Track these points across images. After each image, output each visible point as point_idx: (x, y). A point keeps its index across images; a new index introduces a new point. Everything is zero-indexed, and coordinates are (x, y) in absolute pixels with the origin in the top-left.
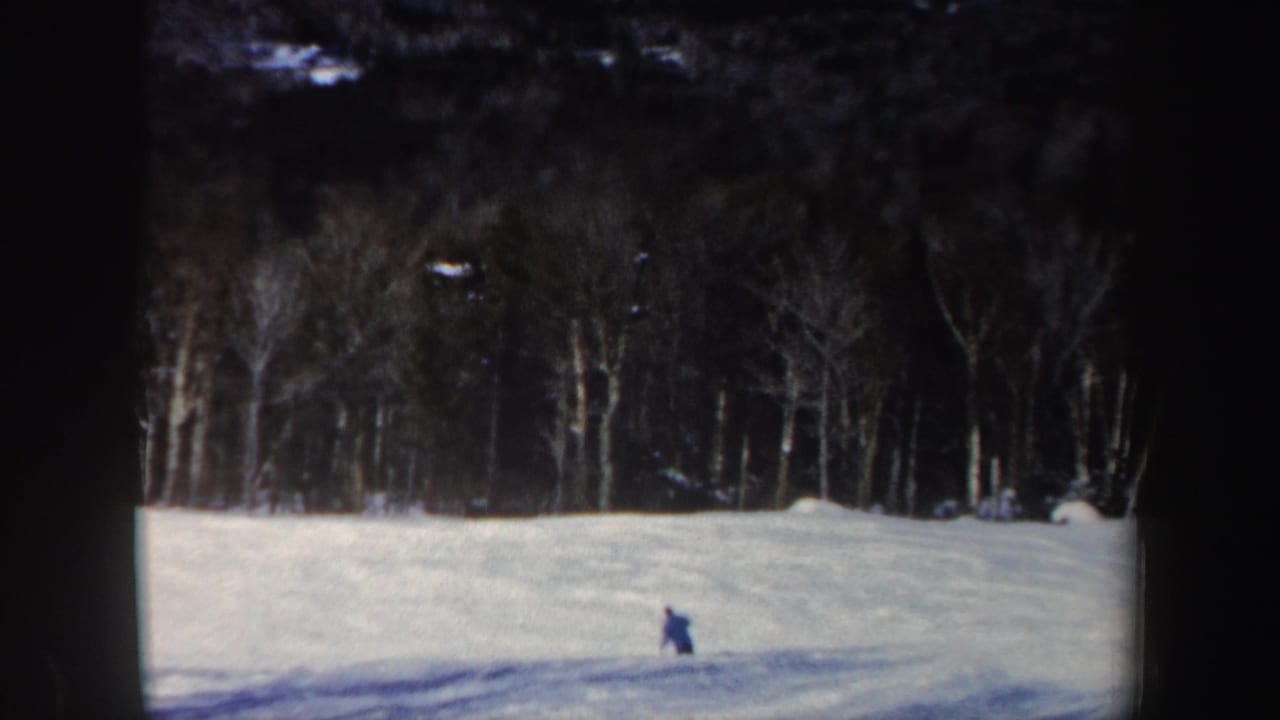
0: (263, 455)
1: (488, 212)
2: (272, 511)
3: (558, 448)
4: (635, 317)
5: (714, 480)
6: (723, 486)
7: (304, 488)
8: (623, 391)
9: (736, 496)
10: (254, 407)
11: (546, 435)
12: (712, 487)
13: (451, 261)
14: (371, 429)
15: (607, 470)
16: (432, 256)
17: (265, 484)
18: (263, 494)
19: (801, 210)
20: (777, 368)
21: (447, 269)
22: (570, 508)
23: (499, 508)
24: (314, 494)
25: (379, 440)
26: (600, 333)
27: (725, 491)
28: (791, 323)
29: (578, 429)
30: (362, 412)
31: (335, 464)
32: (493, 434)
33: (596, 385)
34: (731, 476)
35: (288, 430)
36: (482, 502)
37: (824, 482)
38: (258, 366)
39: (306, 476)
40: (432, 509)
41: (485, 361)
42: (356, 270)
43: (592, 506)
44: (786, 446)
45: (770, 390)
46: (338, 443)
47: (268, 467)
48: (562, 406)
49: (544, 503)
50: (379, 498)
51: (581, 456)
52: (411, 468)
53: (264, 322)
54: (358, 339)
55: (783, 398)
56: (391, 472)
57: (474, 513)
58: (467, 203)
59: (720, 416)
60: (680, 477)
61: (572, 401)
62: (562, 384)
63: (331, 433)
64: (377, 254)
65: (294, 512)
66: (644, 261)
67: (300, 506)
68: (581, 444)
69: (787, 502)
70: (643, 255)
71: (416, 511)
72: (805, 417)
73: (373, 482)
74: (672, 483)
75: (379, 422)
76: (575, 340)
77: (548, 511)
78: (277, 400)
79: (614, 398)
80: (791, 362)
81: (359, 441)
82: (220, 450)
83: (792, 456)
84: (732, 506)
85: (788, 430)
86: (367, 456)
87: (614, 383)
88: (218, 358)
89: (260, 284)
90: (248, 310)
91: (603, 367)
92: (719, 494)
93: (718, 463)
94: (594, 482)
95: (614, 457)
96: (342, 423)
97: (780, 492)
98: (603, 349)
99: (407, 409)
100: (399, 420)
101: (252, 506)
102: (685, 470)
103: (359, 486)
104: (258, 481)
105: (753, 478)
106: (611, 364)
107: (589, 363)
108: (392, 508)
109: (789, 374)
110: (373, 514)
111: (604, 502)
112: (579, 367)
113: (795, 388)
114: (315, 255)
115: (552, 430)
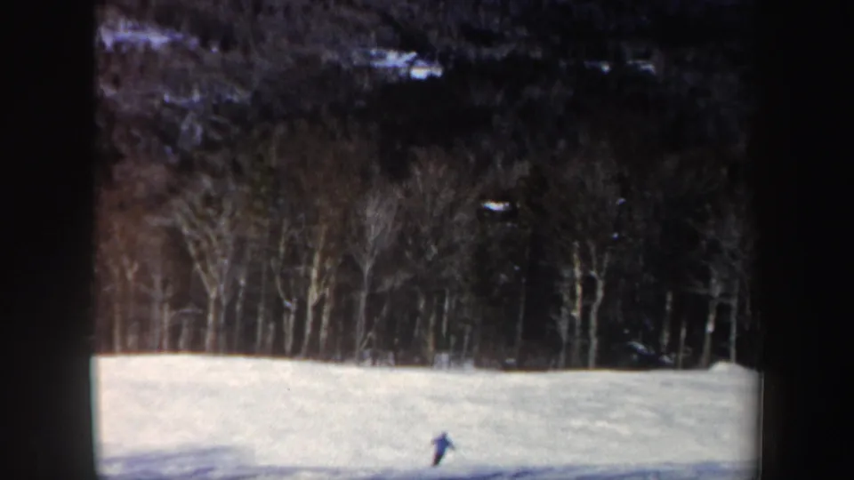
0: (369, 326)
1: (522, 169)
2: (374, 364)
3: (563, 327)
4: (615, 241)
5: (663, 350)
6: (668, 354)
7: (394, 349)
8: (606, 290)
9: (676, 359)
10: (363, 295)
11: (554, 317)
12: (662, 354)
13: (497, 200)
14: (440, 311)
15: (594, 342)
16: (484, 198)
17: (369, 345)
18: (367, 352)
19: (724, 171)
20: (705, 278)
21: (494, 206)
22: (570, 365)
23: (522, 366)
24: (401, 353)
25: (445, 319)
26: (593, 249)
27: (670, 357)
28: (715, 247)
29: (576, 314)
30: (435, 300)
31: (416, 332)
32: (521, 316)
33: (589, 284)
34: (673, 347)
35: (385, 310)
36: (511, 361)
37: (733, 352)
38: (367, 268)
39: (396, 340)
40: (479, 365)
41: (517, 268)
42: (434, 204)
43: (583, 364)
44: (710, 328)
45: (702, 291)
46: (418, 321)
47: (370, 334)
48: (566, 298)
49: (553, 362)
50: (444, 357)
51: (578, 332)
52: (466, 338)
53: (371, 239)
54: (434, 250)
55: (710, 297)
56: (453, 340)
57: (507, 368)
58: (508, 163)
59: (668, 308)
60: (640, 347)
61: (573, 296)
62: (566, 285)
63: (415, 314)
64: (447, 195)
65: (389, 365)
66: (622, 204)
67: (391, 361)
68: (578, 323)
69: (708, 365)
70: (622, 200)
71: (469, 366)
72: (723, 310)
73: (441, 346)
74: (635, 350)
75: (446, 306)
76: (575, 256)
77: (556, 367)
78: (379, 290)
79: (600, 294)
80: (715, 272)
81: (432, 320)
82: (340, 323)
83: (713, 335)
84: (674, 366)
85: (712, 317)
86: (437, 328)
87: (600, 284)
88: (340, 260)
89: (370, 213)
90: (362, 230)
91: (593, 273)
92: (666, 359)
93: (665, 338)
94: (585, 348)
95: (599, 333)
96: (422, 305)
97: (704, 359)
98: (595, 262)
99: (464, 300)
100: (459, 304)
101: (360, 360)
102: (644, 342)
103: (431, 348)
104: (365, 344)
105: (689, 349)
106: (599, 270)
107: (585, 270)
108: (452, 364)
109: (714, 281)
110: (440, 367)
111: (592, 361)
112: (578, 273)
113: (717, 290)
114: (408, 194)
115: (559, 313)
